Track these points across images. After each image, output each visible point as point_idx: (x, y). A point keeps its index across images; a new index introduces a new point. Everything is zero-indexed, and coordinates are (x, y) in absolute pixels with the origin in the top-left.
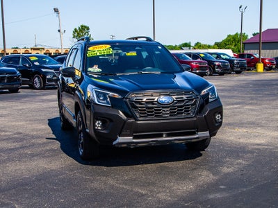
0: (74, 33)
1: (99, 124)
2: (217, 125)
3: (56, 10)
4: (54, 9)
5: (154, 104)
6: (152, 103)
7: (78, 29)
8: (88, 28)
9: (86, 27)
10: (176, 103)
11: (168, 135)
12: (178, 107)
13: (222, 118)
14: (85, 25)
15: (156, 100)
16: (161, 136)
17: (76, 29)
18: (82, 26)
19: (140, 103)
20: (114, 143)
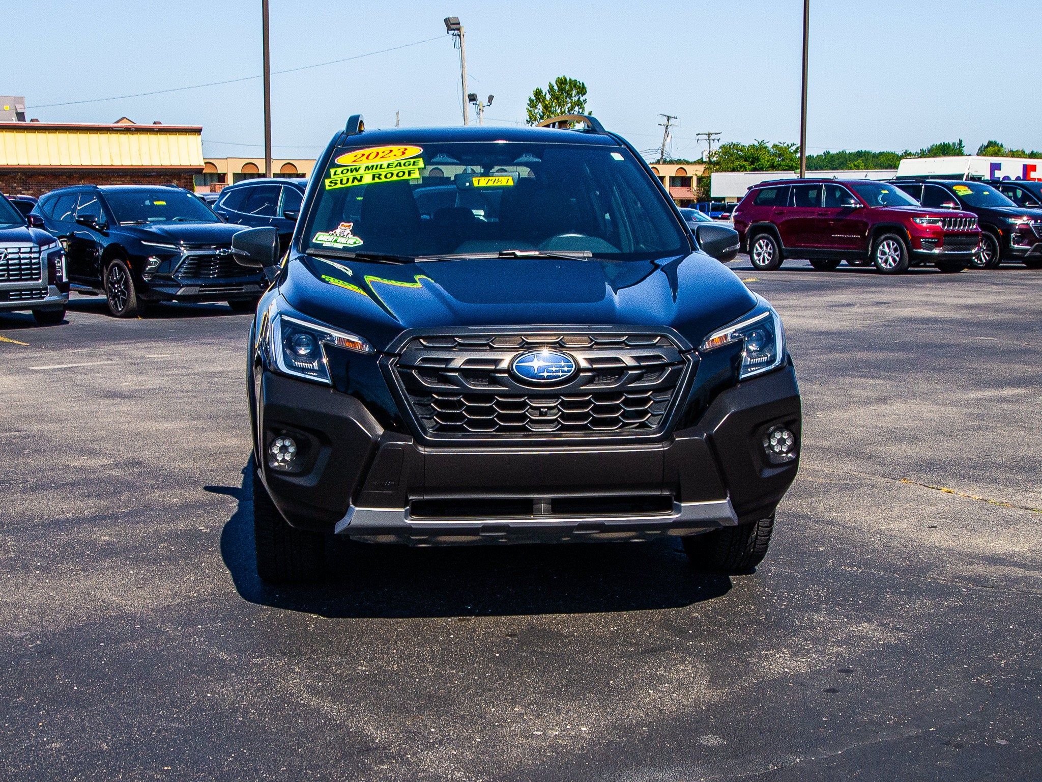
0: (532, 104)
1: (284, 449)
2: (768, 473)
3: (452, 25)
4: (447, 21)
5: (495, 381)
6: (490, 377)
7: (545, 89)
8: (582, 90)
9: (574, 84)
10: (590, 381)
11: (558, 507)
12: (599, 395)
13: (796, 447)
14: (570, 76)
15: (504, 365)
16: (527, 508)
17: (538, 93)
18: (562, 82)
19: (440, 375)
20: (340, 527)
